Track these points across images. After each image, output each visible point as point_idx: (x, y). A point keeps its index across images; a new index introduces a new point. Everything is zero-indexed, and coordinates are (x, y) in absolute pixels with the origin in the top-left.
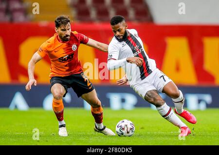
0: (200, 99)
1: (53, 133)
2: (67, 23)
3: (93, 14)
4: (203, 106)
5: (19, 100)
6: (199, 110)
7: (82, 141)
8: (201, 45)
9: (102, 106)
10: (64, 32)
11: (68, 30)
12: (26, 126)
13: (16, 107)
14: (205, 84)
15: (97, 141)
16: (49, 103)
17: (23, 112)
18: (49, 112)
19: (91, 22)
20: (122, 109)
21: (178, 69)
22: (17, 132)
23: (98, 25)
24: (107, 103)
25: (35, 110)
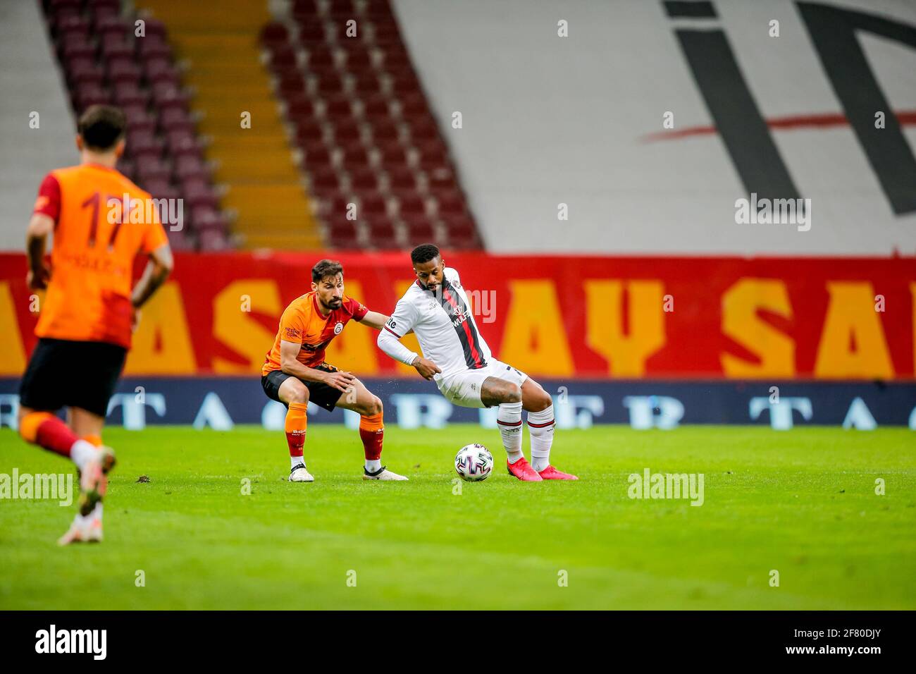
0: (580, 406)
1: (282, 476)
2: (336, 273)
3: (363, 234)
4: (585, 420)
5: (213, 410)
6: (576, 429)
7: (342, 492)
8: (581, 297)
9: (385, 422)
10: (331, 290)
11: (339, 286)
12: (228, 461)
13: (207, 423)
14: (591, 376)
15: (372, 492)
16: (274, 416)
17: (222, 434)
18: (275, 434)
19: (358, 250)
20: (423, 426)
21: (534, 345)
22: (209, 474)
23: (373, 257)
24: (392, 416)
25: (247, 430)
